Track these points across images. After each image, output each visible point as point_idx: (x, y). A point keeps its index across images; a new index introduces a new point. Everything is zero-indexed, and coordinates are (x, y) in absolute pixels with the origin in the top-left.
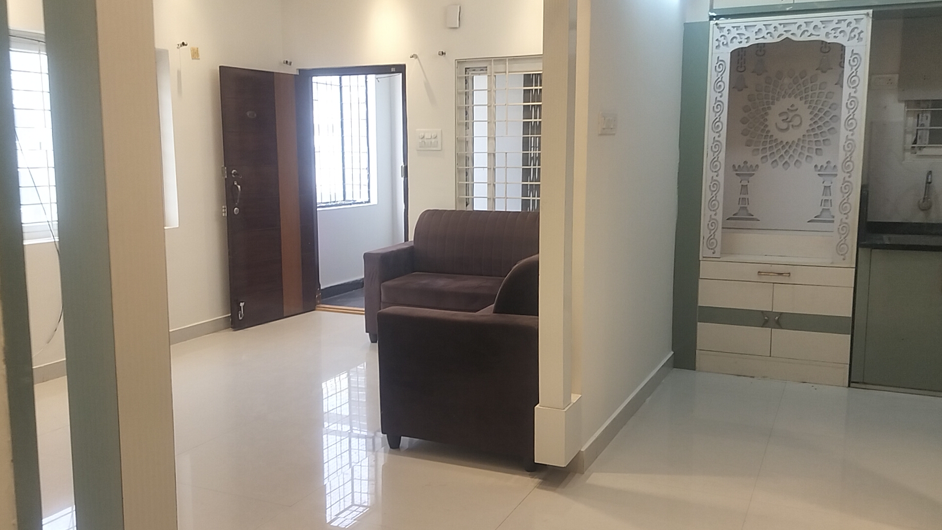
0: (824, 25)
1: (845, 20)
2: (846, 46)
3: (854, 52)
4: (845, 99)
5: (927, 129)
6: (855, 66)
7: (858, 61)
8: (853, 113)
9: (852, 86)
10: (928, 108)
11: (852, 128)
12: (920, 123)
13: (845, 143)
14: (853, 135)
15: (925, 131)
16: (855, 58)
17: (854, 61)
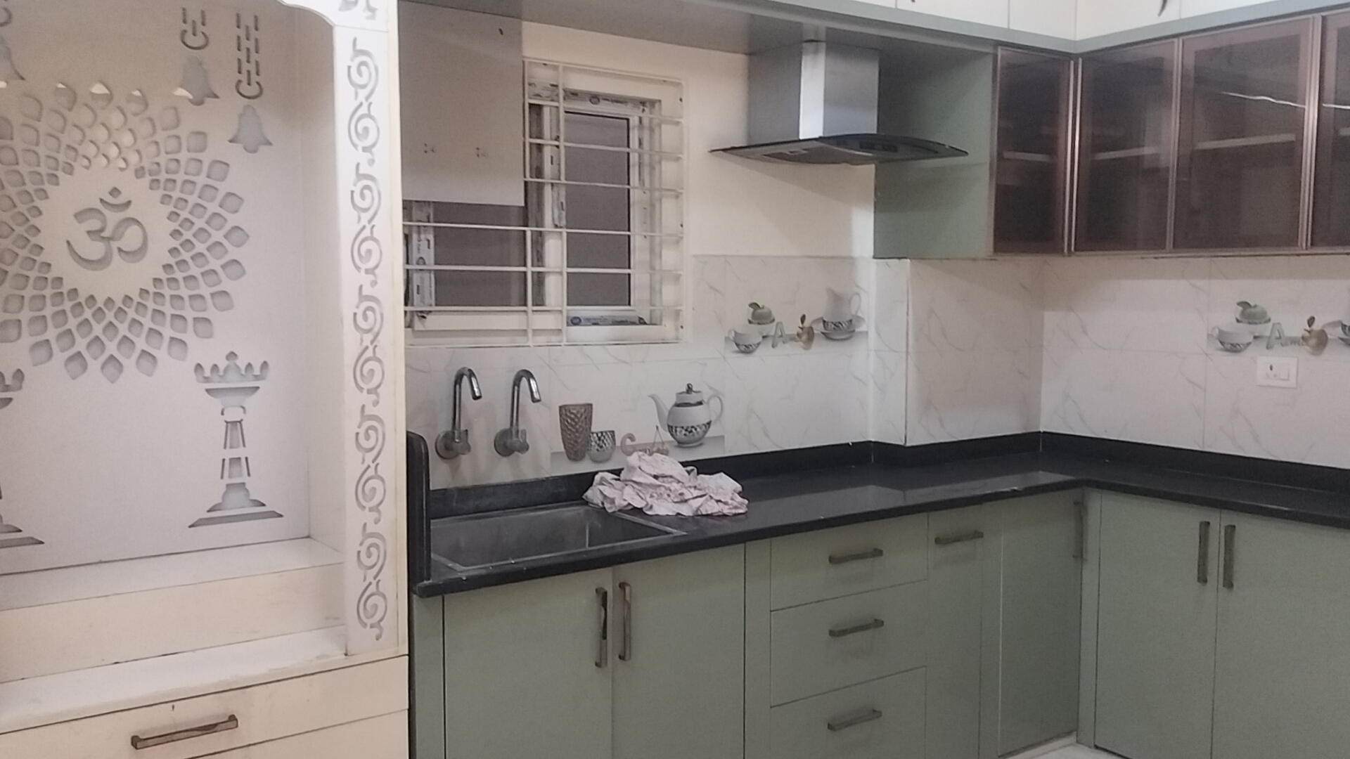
2: (335, 25)
3: (358, 47)
4: (345, 180)
5: (430, 271)
6: (363, 87)
7: (370, 74)
8: (370, 221)
9: (361, 144)
10: (429, 222)
11: (371, 264)
12: (415, 255)
13: (357, 307)
14: (374, 283)
15: (426, 275)
16: (363, 63)
17: (360, 73)
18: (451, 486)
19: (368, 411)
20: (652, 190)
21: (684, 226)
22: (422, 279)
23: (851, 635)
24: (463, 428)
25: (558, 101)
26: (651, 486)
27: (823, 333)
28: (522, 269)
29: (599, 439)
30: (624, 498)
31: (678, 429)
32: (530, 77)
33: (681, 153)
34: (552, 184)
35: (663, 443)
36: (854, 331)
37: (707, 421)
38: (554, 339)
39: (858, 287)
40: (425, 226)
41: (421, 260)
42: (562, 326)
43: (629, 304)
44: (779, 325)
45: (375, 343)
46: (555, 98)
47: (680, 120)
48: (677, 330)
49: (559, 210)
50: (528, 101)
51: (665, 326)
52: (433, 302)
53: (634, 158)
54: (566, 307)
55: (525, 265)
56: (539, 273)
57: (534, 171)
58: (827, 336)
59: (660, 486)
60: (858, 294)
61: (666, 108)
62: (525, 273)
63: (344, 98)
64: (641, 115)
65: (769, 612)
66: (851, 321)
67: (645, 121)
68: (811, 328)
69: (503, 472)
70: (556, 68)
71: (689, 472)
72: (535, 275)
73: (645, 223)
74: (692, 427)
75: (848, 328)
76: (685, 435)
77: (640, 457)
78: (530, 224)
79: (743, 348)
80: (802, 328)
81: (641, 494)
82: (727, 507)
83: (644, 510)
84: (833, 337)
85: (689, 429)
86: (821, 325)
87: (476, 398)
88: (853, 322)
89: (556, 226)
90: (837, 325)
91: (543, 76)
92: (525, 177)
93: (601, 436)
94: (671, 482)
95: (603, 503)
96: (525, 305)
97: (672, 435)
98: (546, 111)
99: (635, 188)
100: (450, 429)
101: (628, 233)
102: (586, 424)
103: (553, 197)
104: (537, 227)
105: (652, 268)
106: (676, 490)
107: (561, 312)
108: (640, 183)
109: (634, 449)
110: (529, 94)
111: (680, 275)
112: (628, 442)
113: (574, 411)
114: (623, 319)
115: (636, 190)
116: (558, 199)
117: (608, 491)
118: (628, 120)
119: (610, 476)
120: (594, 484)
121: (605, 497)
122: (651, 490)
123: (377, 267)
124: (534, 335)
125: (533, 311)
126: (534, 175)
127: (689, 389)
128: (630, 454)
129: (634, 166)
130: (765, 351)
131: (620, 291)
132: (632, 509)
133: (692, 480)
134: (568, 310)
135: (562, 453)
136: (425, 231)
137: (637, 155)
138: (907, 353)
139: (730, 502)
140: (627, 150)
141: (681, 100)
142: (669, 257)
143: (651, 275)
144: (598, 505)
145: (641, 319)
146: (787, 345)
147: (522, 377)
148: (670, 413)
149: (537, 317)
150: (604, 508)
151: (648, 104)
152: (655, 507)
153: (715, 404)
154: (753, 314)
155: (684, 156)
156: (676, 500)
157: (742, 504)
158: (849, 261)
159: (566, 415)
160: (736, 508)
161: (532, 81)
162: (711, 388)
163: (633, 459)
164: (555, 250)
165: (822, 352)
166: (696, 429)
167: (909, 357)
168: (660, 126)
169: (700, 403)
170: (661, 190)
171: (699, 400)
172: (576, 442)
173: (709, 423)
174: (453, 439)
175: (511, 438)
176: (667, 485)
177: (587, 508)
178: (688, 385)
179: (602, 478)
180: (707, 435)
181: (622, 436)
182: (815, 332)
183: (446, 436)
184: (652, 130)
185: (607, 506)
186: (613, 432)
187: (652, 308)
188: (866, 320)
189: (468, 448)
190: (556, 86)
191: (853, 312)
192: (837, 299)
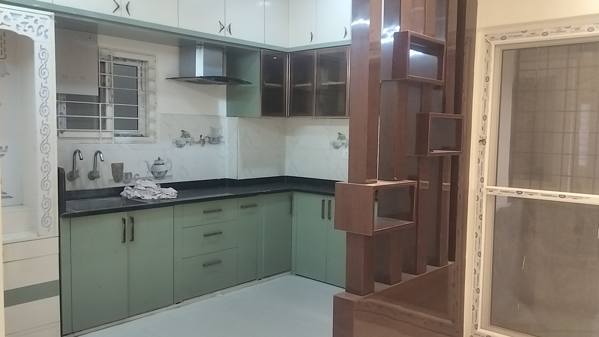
0: (13, 17)
1: (32, 17)
2: (35, 41)
3: (42, 47)
4: (38, 88)
5: (65, 117)
6: (44, 59)
7: (46, 56)
8: (46, 101)
9: (43, 77)
10: (64, 100)
11: (46, 114)
12: (59, 112)
13: (42, 127)
14: (47, 120)
15: (63, 118)
16: (44, 52)
17: (43, 55)
18: (73, 190)
19: (45, 160)
20: (145, 91)
21: (157, 103)
22: (62, 120)
23: (211, 236)
24: (77, 170)
25: (111, 61)
26: (144, 190)
27: (208, 141)
28: (98, 117)
29: (126, 175)
30: (135, 194)
31: (155, 173)
32: (100, 53)
33: (156, 79)
34: (109, 89)
35: (149, 177)
36: (220, 141)
37: (166, 170)
38: (110, 141)
39: (221, 126)
40: (63, 102)
41: (61, 113)
42: (112, 136)
43: (138, 130)
44: (192, 138)
45: (47, 139)
46: (110, 60)
47: (155, 68)
48: (155, 139)
49: (111, 97)
50: (100, 61)
51: (151, 137)
52: (66, 127)
53: (139, 80)
54: (114, 130)
55: (99, 116)
56: (104, 118)
57: (102, 84)
58: (210, 142)
59: (147, 190)
60: (221, 128)
61: (151, 63)
62: (99, 118)
63: (38, 63)
64: (142, 66)
65: (182, 228)
66: (219, 137)
67: (143, 68)
68: (204, 139)
69: (91, 186)
70: (110, 50)
71: (158, 186)
72: (103, 119)
73: (143, 102)
74: (160, 172)
75: (218, 140)
76: (158, 175)
77: (140, 181)
78: (101, 102)
79: (179, 146)
80: (201, 139)
81: (140, 193)
82: (170, 196)
83: (141, 198)
84: (212, 143)
85: (159, 173)
86: (208, 138)
87: (81, 159)
88: (220, 138)
89: (110, 103)
90: (214, 139)
91: (106, 53)
92: (99, 86)
93: (127, 174)
94: (151, 189)
95: (127, 196)
96: (99, 129)
97: (153, 175)
98: (107, 65)
99: (139, 90)
100: (72, 170)
101: (137, 106)
102: (121, 170)
103: (109, 93)
104: (103, 103)
105: (146, 117)
106: (152, 191)
107: (112, 132)
108: (141, 89)
109: (139, 179)
110: (100, 58)
111: (156, 120)
112: (137, 176)
113: (117, 166)
114: (135, 135)
115: (140, 91)
116: (111, 93)
117: (128, 192)
118: (137, 67)
119: (130, 188)
120: (124, 190)
121: (128, 194)
122: (144, 192)
123: (48, 115)
124: (102, 139)
125: (102, 131)
126: (102, 85)
127: (159, 159)
128: (137, 180)
129: (139, 82)
130: (187, 147)
131: (135, 125)
132: (137, 198)
133: (159, 188)
134: (114, 131)
135: (112, 180)
136: (63, 104)
137: (140, 79)
138: (237, 148)
139: (171, 195)
140: (137, 78)
141: (155, 61)
142: (152, 114)
143: (146, 120)
144: (125, 197)
145: (142, 135)
146: (196, 145)
147: (97, 153)
148: (152, 167)
149: (103, 133)
150: (127, 198)
151: (144, 62)
152: (145, 197)
153: (169, 165)
154: (183, 134)
155: (157, 80)
156: (152, 194)
157: (175, 195)
158: (218, 117)
159: (114, 167)
160: (173, 196)
161: (101, 54)
162: (168, 159)
163: (138, 182)
164: (110, 111)
165: (208, 148)
166: (162, 173)
167: (238, 150)
168: (148, 69)
169: (163, 164)
170: (148, 91)
171: (163, 163)
172: (117, 176)
173: (167, 171)
174: (73, 173)
175: (94, 174)
176: (149, 190)
177: (121, 198)
178: (159, 158)
179: (127, 188)
180: (166, 175)
181: (135, 174)
182: (206, 141)
183: (70, 172)
184: (145, 71)
185: (128, 197)
186: (131, 173)
187: (146, 131)
188: (224, 137)
189: (79, 176)
190: (110, 56)
191: (220, 135)
192: (213, 130)
